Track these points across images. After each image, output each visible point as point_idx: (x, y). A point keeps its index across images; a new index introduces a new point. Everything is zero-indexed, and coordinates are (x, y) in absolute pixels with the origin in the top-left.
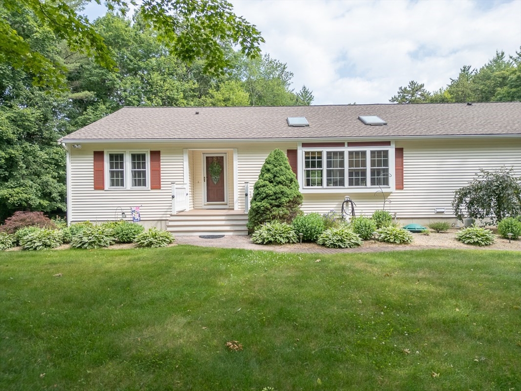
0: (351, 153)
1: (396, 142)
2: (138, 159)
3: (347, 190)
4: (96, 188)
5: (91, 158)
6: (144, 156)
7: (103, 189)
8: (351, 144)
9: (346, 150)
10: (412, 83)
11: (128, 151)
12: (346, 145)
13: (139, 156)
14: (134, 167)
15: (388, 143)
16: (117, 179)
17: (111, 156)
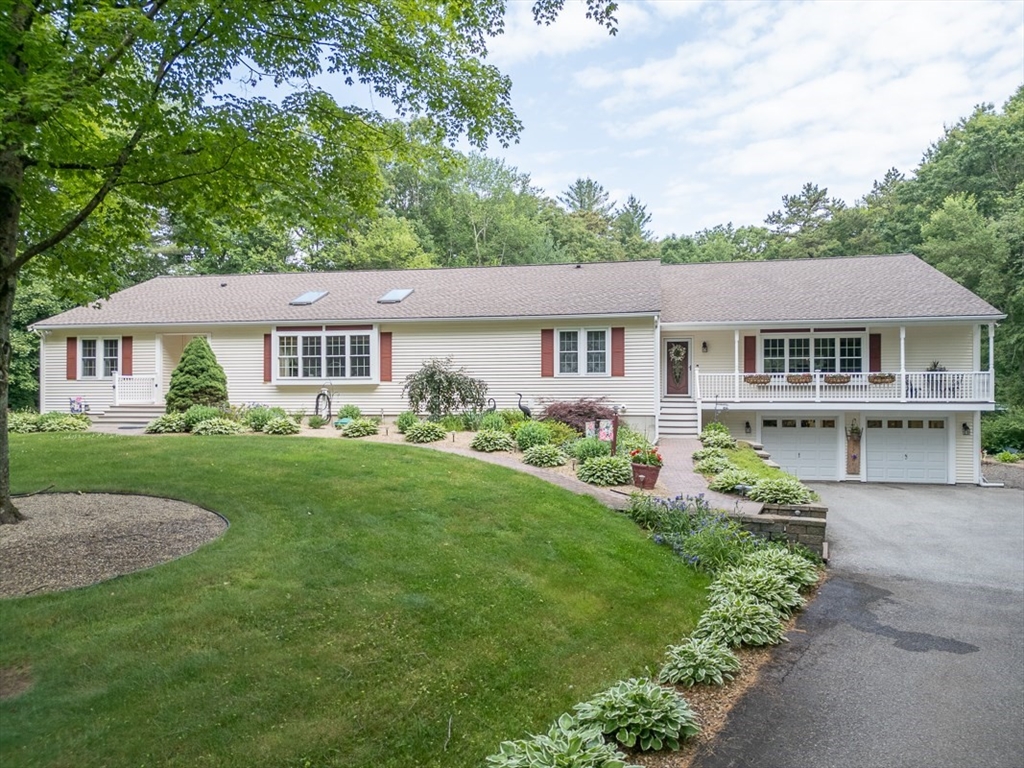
0: (328, 338)
1: (381, 326)
2: (111, 345)
3: (324, 380)
4: (69, 378)
5: (64, 345)
6: (116, 342)
7: (74, 378)
8: (329, 328)
9: (324, 334)
10: (809, 187)
11: (100, 336)
12: (324, 329)
13: (111, 342)
14: (106, 355)
15: (369, 327)
16: (90, 370)
17: (84, 342)
